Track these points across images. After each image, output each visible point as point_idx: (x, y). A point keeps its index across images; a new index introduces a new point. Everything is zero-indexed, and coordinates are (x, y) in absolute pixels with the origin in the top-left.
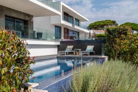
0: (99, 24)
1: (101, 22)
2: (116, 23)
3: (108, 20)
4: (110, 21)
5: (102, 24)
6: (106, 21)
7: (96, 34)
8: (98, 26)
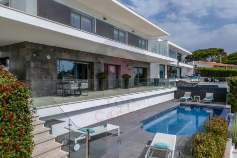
0: (201, 54)
1: (203, 50)
2: (224, 51)
3: (214, 49)
4: (216, 49)
5: (205, 53)
6: (210, 49)
7: (199, 67)
8: (199, 55)
